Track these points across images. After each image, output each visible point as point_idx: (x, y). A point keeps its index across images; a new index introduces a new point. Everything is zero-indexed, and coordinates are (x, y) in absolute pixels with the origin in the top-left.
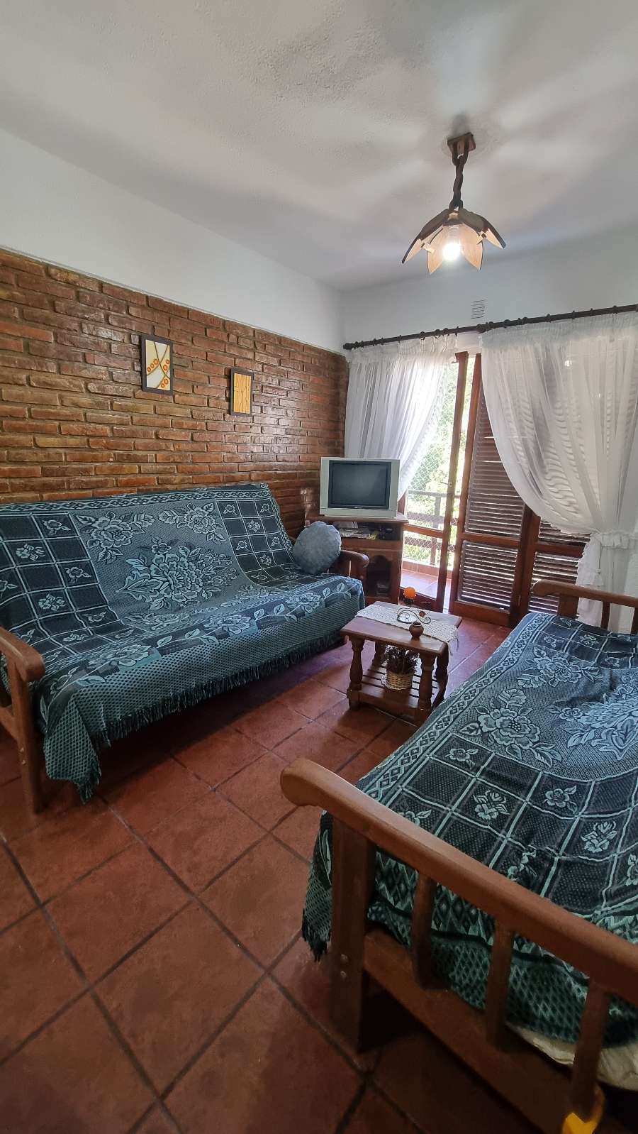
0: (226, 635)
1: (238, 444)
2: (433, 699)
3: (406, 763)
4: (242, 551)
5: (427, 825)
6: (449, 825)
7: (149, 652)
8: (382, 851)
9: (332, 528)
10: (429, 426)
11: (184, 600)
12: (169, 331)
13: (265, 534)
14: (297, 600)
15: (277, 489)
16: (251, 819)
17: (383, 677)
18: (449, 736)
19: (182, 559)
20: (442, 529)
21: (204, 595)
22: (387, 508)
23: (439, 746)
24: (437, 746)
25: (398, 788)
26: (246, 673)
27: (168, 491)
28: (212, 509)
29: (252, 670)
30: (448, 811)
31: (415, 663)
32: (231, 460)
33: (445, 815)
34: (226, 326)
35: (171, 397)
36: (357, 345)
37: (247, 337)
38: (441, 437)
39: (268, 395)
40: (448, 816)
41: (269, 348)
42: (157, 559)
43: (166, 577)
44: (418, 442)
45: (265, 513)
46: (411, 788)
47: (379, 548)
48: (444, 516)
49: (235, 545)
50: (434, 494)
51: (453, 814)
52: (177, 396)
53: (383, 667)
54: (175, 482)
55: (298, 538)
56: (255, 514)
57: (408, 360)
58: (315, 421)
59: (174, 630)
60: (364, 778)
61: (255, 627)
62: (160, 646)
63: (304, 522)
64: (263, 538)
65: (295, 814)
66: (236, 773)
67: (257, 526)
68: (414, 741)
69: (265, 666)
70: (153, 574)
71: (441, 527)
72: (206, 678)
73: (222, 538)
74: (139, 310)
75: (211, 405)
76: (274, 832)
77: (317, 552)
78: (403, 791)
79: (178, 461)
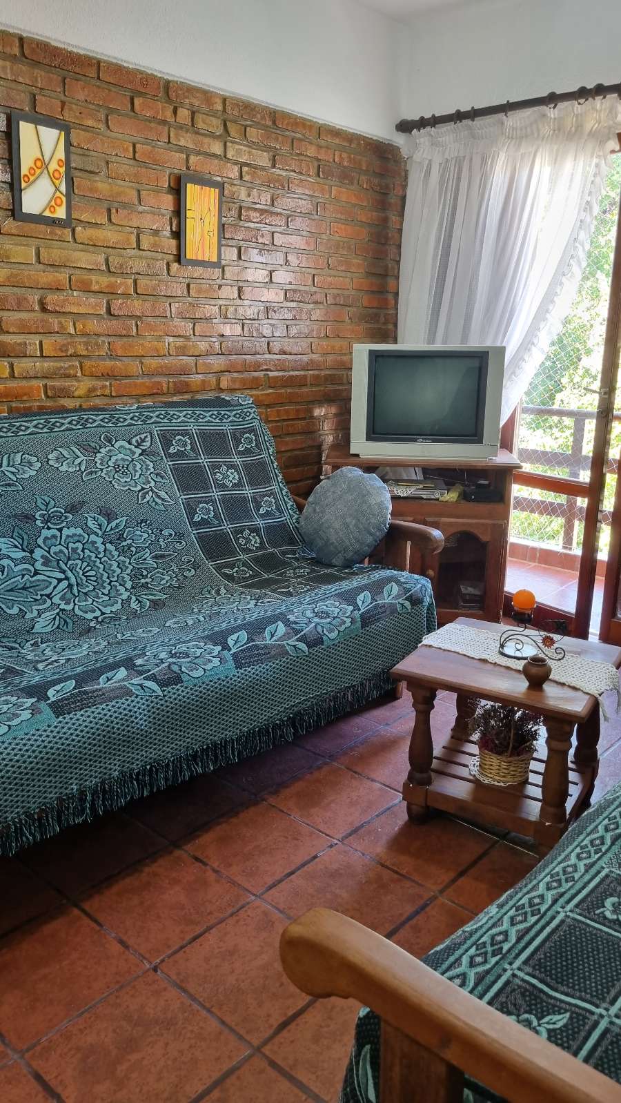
0: (177, 679)
1: (195, 321)
2: (569, 804)
3: (521, 922)
4: (204, 523)
5: (565, 1039)
6: (605, 1043)
7: (34, 710)
8: (475, 1088)
9: (374, 480)
10: (564, 280)
11: (98, 613)
12: (63, 103)
13: (248, 492)
14: (309, 614)
15: (268, 406)
16: (223, 1023)
17: (472, 760)
18: (603, 874)
19: (93, 538)
20: (587, 480)
21: (134, 605)
22: (480, 441)
23: (584, 892)
24: (579, 892)
25: (505, 970)
26: (214, 750)
27: (64, 411)
28: (148, 444)
29: (225, 744)
30: (602, 1016)
31: (534, 736)
32: (182, 351)
33: (596, 1024)
34: (169, 91)
35: (68, 232)
36: (423, 123)
37: (213, 114)
38: (587, 303)
39: (251, 225)
40: (603, 1024)
41: (253, 134)
42: (46, 539)
43: (64, 572)
44: (542, 314)
45: (248, 452)
46: (529, 970)
47: (463, 517)
48: (591, 454)
49: (191, 512)
50: (570, 414)
51: (612, 1023)
52: (79, 229)
53: (472, 742)
54: (76, 394)
55: (311, 499)
56: (229, 454)
57: (522, 151)
58: (343, 274)
59: (80, 669)
60: (438, 948)
61: (231, 664)
62: (52, 699)
63: (320, 472)
64: (244, 500)
65: (307, 1017)
66: (195, 939)
67: (233, 476)
68: (534, 882)
69: (249, 738)
70: (38, 566)
71: (585, 476)
72: (138, 759)
73: (166, 497)
74: (8, 64)
75: (144, 246)
76: (267, 1050)
77: (347, 525)
78: (514, 975)
79: (84, 353)
